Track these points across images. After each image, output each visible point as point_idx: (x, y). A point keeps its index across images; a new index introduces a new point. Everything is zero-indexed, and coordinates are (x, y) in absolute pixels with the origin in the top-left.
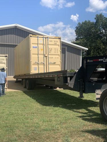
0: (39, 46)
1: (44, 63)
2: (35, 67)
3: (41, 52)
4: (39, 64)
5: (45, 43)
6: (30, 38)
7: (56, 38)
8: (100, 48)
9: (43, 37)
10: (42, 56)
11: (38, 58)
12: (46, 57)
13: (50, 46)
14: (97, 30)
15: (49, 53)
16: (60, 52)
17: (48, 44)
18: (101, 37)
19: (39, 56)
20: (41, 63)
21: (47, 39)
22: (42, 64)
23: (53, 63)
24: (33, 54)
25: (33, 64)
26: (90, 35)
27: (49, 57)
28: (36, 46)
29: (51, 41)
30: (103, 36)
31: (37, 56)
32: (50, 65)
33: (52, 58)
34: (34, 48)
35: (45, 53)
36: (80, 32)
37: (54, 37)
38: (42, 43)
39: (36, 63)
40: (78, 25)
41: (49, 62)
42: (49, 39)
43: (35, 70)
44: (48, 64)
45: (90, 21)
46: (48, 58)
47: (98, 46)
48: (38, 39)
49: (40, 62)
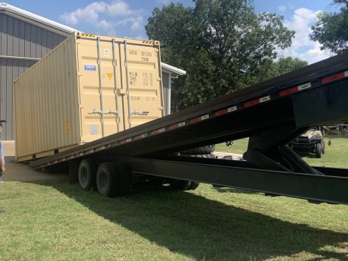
0: (103, 64)
1: (117, 114)
2: (92, 126)
3: (108, 82)
4: (104, 115)
5: (117, 57)
6: (77, 41)
7: (145, 44)
8: (206, 70)
9: (112, 41)
10: (112, 94)
11: (101, 97)
12: (122, 95)
13: (131, 67)
14: (199, 27)
15: (130, 86)
16: (159, 82)
17: (125, 61)
18: (208, 45)
19: (104, 93)
20: (110, 113)
21: (122, 45)
22: (113, 115)
23: (141, 112)
24: (85, 87)
25: (86, 117)
26: (183, 39)
27: (130, 95)
28: (94, 63)
29: (133, 52)
30: (213, 42)
31: (96, 93)
32: (134, 118)
33: (138, 98)
34: (89, 69)
35: (119, 86)
36: (159, 29)
37: (141, 43)
38: (110, 56)
39: (94, 113)
40: (154, 14)
41: (132, 111)
42: (127, 46)
43: (92, 133)
44: (129, 117)
45: (181, 5)
46: (128, 98)
47: (202, 65)
48: (98, 46)
49: (106, 110)
